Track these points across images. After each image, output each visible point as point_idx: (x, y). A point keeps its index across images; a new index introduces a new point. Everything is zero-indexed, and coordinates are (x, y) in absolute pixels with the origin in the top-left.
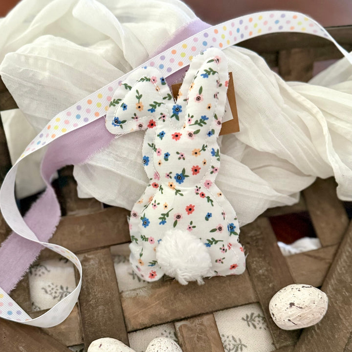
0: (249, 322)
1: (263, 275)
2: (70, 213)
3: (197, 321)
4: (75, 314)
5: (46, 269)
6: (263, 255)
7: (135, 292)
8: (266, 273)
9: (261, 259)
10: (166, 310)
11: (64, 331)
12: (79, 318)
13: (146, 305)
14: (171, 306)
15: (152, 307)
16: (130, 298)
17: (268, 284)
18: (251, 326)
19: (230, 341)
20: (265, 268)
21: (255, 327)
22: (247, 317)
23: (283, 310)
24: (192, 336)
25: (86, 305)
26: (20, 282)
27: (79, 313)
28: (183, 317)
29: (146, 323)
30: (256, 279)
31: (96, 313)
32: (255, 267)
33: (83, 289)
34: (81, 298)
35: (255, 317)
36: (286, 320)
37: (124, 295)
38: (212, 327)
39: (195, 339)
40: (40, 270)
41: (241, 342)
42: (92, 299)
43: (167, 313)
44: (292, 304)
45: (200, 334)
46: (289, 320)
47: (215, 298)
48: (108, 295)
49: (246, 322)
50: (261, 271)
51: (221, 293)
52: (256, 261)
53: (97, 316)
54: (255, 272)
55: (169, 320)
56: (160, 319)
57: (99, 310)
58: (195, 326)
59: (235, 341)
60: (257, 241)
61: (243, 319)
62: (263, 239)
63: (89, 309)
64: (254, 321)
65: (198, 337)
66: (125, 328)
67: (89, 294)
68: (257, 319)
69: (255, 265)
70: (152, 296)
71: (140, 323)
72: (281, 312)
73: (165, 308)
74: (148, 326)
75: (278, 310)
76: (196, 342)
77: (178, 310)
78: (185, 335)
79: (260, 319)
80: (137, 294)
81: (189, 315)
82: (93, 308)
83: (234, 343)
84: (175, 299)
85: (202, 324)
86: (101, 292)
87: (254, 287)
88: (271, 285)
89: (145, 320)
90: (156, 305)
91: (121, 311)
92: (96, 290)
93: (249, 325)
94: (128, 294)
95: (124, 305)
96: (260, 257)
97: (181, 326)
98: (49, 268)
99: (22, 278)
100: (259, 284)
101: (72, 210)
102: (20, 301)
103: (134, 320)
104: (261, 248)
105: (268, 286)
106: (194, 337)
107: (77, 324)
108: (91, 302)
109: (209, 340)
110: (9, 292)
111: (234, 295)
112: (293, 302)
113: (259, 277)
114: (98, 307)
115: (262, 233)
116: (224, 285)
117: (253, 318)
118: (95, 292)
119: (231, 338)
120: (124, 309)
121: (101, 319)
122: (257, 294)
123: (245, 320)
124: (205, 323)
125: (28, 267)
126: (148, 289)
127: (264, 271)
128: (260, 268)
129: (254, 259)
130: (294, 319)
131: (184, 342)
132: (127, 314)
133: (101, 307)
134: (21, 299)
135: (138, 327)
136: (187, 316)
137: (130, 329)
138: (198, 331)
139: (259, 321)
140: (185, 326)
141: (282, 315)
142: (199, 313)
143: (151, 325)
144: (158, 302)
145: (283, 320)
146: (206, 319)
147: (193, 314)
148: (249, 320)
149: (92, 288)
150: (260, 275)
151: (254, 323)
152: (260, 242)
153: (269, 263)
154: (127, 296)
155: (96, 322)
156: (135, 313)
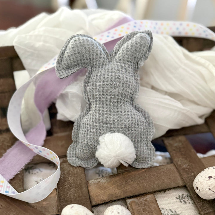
0: (181, 200)
1: (187, 168)
2: (55, 135)
3: (142, 199)
4: (54, 194)
5: (40, 170)
6: (185, 157)
7: (98, 180)
8: (188, 167)
9: (184, 159)
10: (120, 191)
11: (45, 205)
12: (57, 198)
13: (105, 188)
14: (123, 188)
15: (110, 189)
16: (95, 184)
17: (191, 173)
18: (183, 202)
19: (168, 212)
20: (187, 164)
21: (185, 203)
22: (179, 196)
23: (204, 182)
24: (139, 208)
25: (62, 188)
26: (17, 175)
27: (57, 194)
28: (132, 195)
29: (105, 199)
30: (182, 171)
31: (69, 193)
32: (180, 163)
33: (61, 178)
34: (59, 184)
35: (185, 196)
36: (207, 189)
37: (90, 182)
38: (153, 202)
39: (142, 210)
40: (35, 171)
41: (176, 213)
42: (67, 184)
43: (120, 192)
44: (210, 177)
45: (145, 207)
46: (210, 189)
47: (154, 183)
48: (78, 182)
49: (179, 200)
50: (185, 166)
51: (159, 180)
52: (181, 160)
53: (70, 195)
54: (181, 166)
55: (122, 197)
56: (116, 197)
57: (72, 191)
58: (141, 201)
59: (172, 212)
60: (180, 148)
61: (176, 198)
62: (184, 148)
63: (64, 190)
64: (185, 199)
65: (143, 209)
66: (90, 203)
67: (65, 181)
68: (186, 198)
69: (180, 162)
70: (109, 182)
71: (101, 200)
72: (202, 185)
73: (119, 190)
74: (107, 201)
75: (201, 183)
76: (143, 212)
77: (128, 191)
78: (134, 208)
79: (189, 198)
80: (99, 181)
81: (137, 194)
82: (67, 190)
83: (171, 213)
84: (126, 183)
85: (146, 201)
86: (73, 180)
87: (181, 176)
88: (192, 174)
89: (104, 197)
90: (113, 188)
91: (87, 192)
92: (70, 179)
93: (181, 202)
94: (93, 182)
95: (90, 188)
96: (183, 158)
97: (131, 202)
98: (41, 169)
99: (19, 172)
100: (185, 173)
101: (57, 133)
102: (16, 187)
103: (96, 198)
104: (183, 153)
105: (191, 175)
106: (140, 209)
107: (56, 201)
108: (66, 186)
109: (152, 210)
110: (9, 180)
111: (167, 181)
112: (210, 176)
113: (184, 169)
114: (71, 189)
115: (183, 144)
116: (160, 175)
117: (183, 197)
118: (69, 180)
119: (169, 211)
120: (89, 191)
121: (72, 197)
122: (183, 180)
123: (178, 199)
124: (148, 200)
125: (24, 166)
126: (107, 178)
127: (186, 166)
128: (183, 164)
129: (179, 159)
130: (213, 188)
131: (134, 213)
132: (91, 194)
133: (72, 190)
134: (17, 186)
135: (100, 203)
136: (134, 194)
137: (94, 204)
138: (143, 205)
139: (188, 199)
140: (134, 201)
141: (203, 186)
142: (144, 192)
143: (109, 201)
144: (114, 186)
145: (205, 190)
146: (149, 197)
147: (139, 193)
148: (180, 198)
149: (67, 178)
150: (184, 168)
151: (185, 200)
152: (182, 150)
153: (189, 161)
154: (92, 183)
155: (69, 199)
156: (98, 193)
